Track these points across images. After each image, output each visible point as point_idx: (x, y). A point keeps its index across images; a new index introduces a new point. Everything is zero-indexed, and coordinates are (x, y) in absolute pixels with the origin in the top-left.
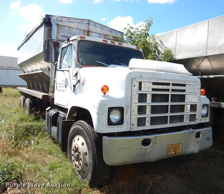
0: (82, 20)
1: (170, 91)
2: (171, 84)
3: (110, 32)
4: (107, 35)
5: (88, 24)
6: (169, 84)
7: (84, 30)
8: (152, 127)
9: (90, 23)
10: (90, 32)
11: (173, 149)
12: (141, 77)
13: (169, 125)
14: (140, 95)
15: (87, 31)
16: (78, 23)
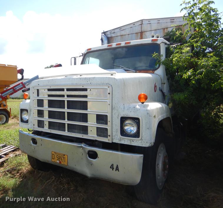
0: (134, 24)
1: (66, 97)
2: (65, 90)
3: (171, 22)
4: (167, 28)
5: (141, 24)
6: (63, 90)
7: (136, 33)
8: (49, 131)
9: (143, 23)
10: (144, 32)
11: (57, 157)
12: (39, 85)
13: (66, 133)
14: (38, 100)
15: (140, 32)
16: (130, 28)
